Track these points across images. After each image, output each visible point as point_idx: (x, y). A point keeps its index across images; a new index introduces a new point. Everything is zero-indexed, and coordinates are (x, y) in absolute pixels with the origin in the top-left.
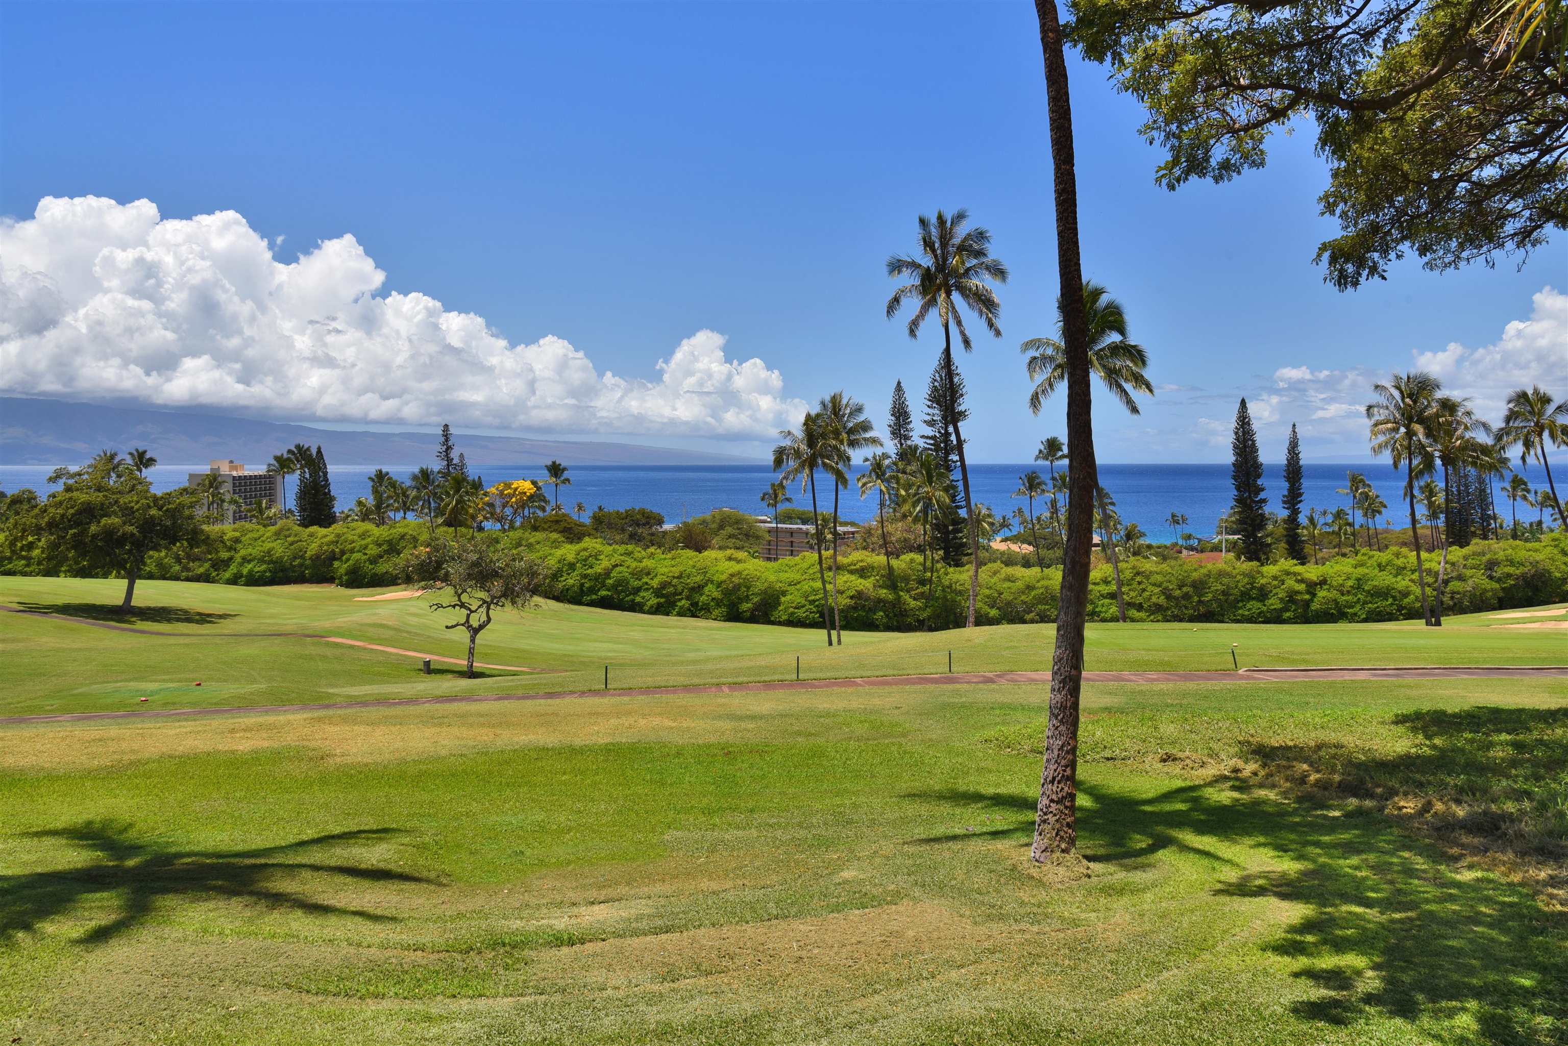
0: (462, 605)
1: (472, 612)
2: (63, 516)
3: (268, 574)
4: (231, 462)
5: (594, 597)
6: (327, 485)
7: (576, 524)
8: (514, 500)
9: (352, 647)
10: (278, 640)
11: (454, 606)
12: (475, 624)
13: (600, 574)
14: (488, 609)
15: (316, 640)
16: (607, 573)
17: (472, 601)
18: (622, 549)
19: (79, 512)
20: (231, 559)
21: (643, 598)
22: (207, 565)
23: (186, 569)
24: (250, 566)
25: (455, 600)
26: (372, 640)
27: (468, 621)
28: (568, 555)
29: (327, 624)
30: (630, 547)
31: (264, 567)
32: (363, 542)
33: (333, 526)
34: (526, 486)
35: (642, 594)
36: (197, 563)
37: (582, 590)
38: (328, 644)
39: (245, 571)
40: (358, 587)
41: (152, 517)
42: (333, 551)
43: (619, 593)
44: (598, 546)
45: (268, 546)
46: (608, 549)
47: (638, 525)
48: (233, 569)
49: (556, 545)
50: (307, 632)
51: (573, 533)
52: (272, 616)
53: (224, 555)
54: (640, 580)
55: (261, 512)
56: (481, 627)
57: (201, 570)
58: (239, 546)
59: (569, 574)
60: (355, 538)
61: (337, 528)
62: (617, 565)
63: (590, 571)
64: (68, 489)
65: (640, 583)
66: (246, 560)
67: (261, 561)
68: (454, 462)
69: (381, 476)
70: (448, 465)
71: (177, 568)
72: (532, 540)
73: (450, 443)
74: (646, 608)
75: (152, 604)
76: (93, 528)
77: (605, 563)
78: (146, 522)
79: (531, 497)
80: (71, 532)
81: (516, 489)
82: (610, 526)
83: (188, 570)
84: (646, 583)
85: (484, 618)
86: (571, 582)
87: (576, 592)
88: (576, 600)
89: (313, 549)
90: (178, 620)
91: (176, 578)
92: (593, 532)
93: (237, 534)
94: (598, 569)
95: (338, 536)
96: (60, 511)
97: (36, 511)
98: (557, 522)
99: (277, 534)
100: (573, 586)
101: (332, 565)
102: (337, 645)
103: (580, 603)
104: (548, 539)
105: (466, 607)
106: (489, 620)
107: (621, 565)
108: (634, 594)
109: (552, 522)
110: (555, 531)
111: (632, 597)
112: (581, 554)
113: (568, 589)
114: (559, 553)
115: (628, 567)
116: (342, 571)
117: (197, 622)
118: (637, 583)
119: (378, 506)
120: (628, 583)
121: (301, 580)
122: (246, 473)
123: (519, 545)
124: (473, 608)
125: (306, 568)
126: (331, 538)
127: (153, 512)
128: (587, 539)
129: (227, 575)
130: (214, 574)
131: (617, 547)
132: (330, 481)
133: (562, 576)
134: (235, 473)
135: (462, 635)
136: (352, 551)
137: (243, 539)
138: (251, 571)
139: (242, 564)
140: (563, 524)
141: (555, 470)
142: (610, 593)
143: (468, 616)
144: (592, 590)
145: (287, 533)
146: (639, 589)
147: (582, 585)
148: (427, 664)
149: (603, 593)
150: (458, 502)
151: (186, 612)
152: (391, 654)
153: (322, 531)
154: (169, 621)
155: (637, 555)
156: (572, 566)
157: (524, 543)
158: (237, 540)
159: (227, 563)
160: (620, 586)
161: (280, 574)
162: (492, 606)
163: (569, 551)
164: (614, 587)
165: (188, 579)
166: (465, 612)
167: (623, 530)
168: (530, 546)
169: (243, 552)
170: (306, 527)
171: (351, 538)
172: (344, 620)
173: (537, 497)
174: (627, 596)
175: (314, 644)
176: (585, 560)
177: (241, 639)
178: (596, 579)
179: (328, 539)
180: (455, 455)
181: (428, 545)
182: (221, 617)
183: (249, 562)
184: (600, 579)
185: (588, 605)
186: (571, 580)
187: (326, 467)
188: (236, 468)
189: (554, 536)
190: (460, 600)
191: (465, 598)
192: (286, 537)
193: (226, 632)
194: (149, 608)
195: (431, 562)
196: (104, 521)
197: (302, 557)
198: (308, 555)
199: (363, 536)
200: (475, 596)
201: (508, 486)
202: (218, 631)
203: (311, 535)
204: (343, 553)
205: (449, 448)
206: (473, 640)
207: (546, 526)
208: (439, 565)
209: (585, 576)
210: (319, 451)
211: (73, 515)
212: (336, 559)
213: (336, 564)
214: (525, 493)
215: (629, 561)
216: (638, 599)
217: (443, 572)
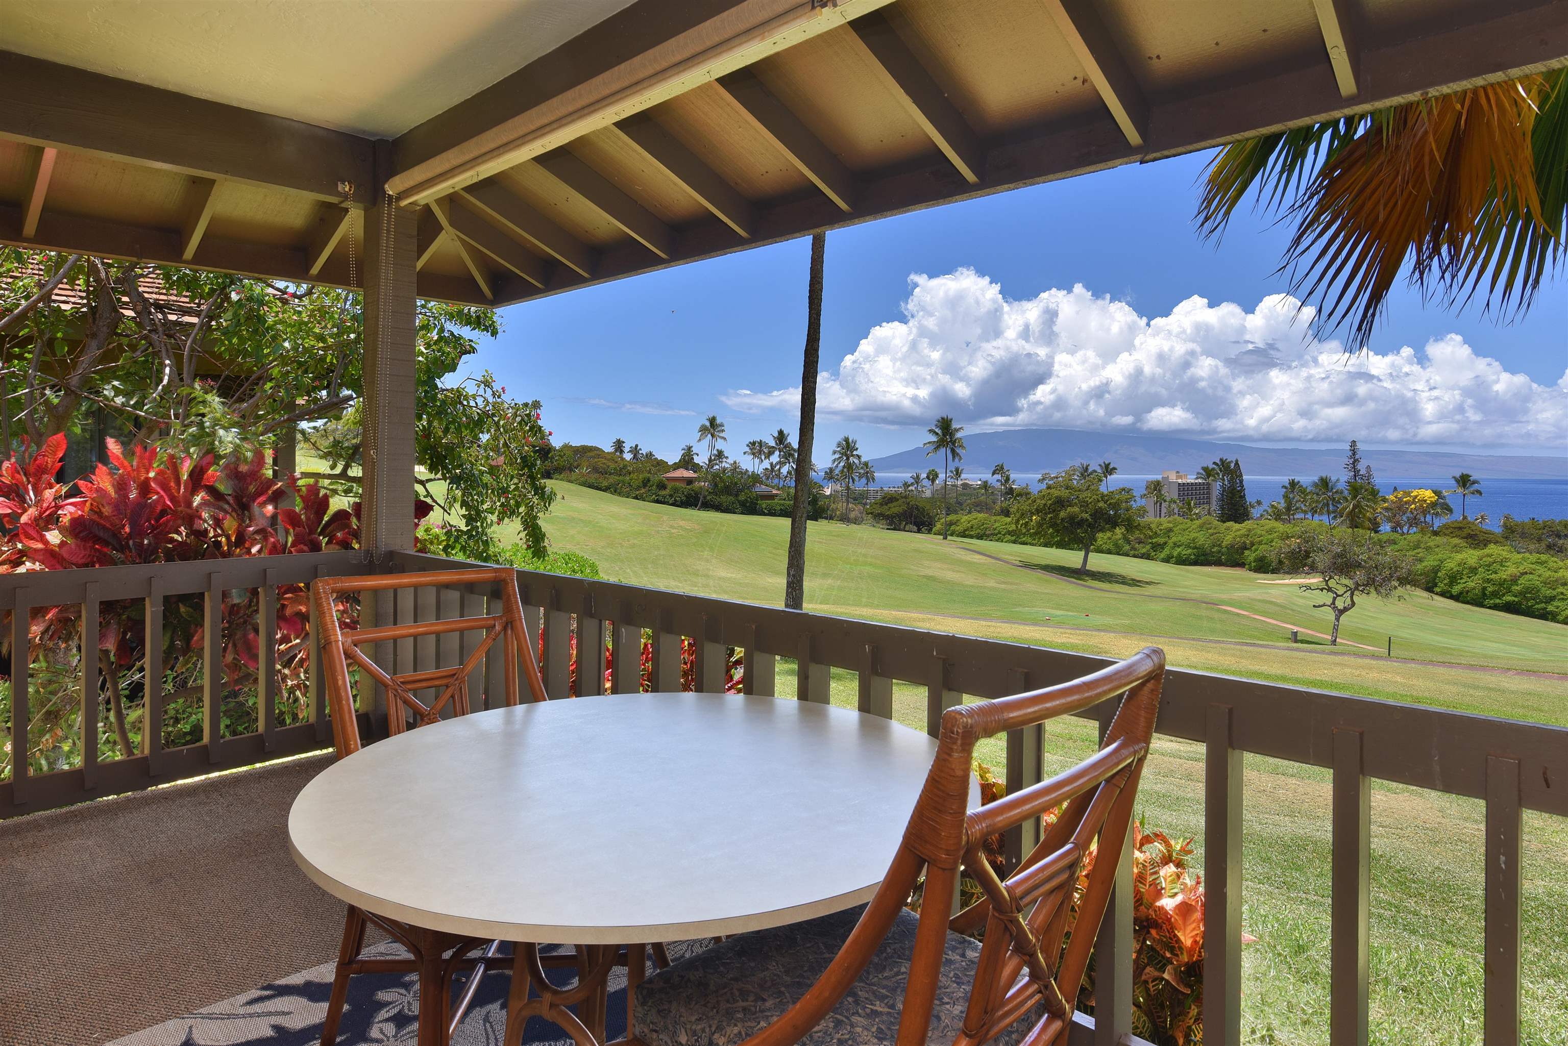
0: (1329, 590)
1: (1338, 596)
2: (1045, 505)
3: (1193, 557)
4: (1178, 472)
5: (1498, 601)
6: (1243, 489)
7: (1481, 532)
8: (1413, 506)
9: (1238, 615)
10: (1178, 603)
11: (1322, 590)
12: (1340, 606)
13: (1505, 580)
14: (1352, 594)
15: (1210, 606)
16: (1514, 580)
17: (1338, 587)
18: (1534, 557)
19: (1054, 503)
20: (1165, 543)
21: (1558, 607)
22: (1148, 547)
23: (1133, 548)
24: (1179, 550)
25: (1323, 585)
26: (1256, 612)
27: (1333, 603)
28: (1469, 559)
29: (1224, 596)
30: (1544, 557)
31: (1190, 551)
32: (1270, 537)
33: (1246, 523)
34: (1428, 495)
35: (1555, 603)
36: (1141, 545)
37: (1484, 594)
38: (1219, 610)
39: (1175, 553)
40: (1264, 573)
41: (1100, 508)
42: (1244, 543)
43: (1528, 600)
44: (1504, 553)
45: (1193, 535)
46: (1518, 557)
47: (1559, 536)
48: (1166, 551)
49: (1456, 549)
50: (1206, 600)
51: (1477, 539)
52: (1186, 587)
53: (1161, 540)
54: (1554, 589)
55: (1190, 509)
56: (1346, 609)
57: (1144, 550)
58: (1172, 534)
59: (1470, 577)
60: (1263, 533)
61: (1248, 524)
62: (1526, 573)
63: (1493, 576)
64: (1049, 487)
65: (1555, 593)
66: (1176, 545)
67: (1188, 546)
68: (1361, 473)
69: (1293, 484)
70: (1355, 476)
71: (1127, 547)
72: (1431, 544)
73: (1357, 457)
74: (1560, 618)
75: (1101, 570)
76: (1062, 514)
77: (1512, 570)
78: (1096, 511)
79: (1434, 505)
80: (1049, 516)
81: (1416, 497)
82: (1523, 535)
83: (1135, 549)
84: (1562, 593)
85: (1349, 601)
86: (1471, 585)
87: (1477, 595)
88: (1478, 602)
89: (1228, 540)
90: (1117, 582)
91: (1126, 555)
92: (1502, 540)
93: (1171, 525)
94: (1503, 575)
95: (1249, 530)
96: (1043, 502)
97: (1030, 501)
98: (1460, 528)
99: (1201, 527)
100: (1474, 589)
101: (1243, 553)
102: (1226, 612)
103: (1481, 605)
104: (1448, 544)
105: (1332, 591)
106: (1353, 604)
107: (1531, 573)
108: (1546, 603)
109: (1455, 528)
110: (1456, 536)
111: (1543, 605)
112: (1484, 559)
113: (1468, 592)
114: (1459, 557)
115: (1539, 576)
116: (1251, 558)
117: (1129, 585)
118: (1549, 593)
119: (1288, 509)
120: (1538, 591)
121: (1218, 563)
122: (1189, 481)
123: (1417, 546)
124: (1339, 593)
125: (1223, 554)
126: (1243, 532)
127: (1101, 504)
128: (1492, 546)
129: (1162, 555)
130: (1153, 554)
131: (1527, 555)
132: (1245, 487)
133: (1461, 579)
134: (1180, 481)
135: (1329, 615)
136: (1260, 543)
137: (1175, 529)
138: (1179, 554)
139: (1173, 548)
140: (1466, 531)
141: (1464, 481)
142: (1516, 599)
143: (1334, 599)
144: (1495, 594)
145: (1208, 526)
146: (1552, 599)
147: (1484, 589)
148: (1295, 634)
149: (1509, 598)
150: (1355, 507)
151: (1124, 577)
152: (1270, 623)
153: (1237, 526)
154: (1110, 582)
155: (1551, 564)
156: (1474, 570)
157: (1422, 545)
158: (1170, 530)
159: (1162, 546)
160: (1530, 593)
161: (1202, 558)
162: (1356, 593)
163: (1471, 556)
164: (1521, 594)
165: (1134, 556)
166: (1331, 595)
167: (1539, 540)
168: (1428, 549)
169: (1174, 539)
170: (1224, 522)
171: (1259, 532)
172: (1237, 595)
173: (1441, 506)
174: (1537, 603)
175: (1207, 609)
176: (1489, 565)
177: (1154, 599)
178: (1501, 585)
179: (1241, 532)
180: (1362, 467)
181: (1300, 537)
182: (1147, 583)
183: (1179, 546)
184: (1505, 585)
185: (1490, 608)
186: (1472, 583)
187: (1242, 476)
188: (1181, 477)
189: (1456, 541)
190: (1327, 585)
191: (1332, 583)
192: (1208, 529)
193: (1147, 593)
194: (1099, 573)
195: (1300, 551)
196: (1069, 509)
197: (1220, 545)
198: (1224, 544)
199: (1270, 532)
200: (1340, 583)
201: (1408, 494)
202: (1142, 593)
203: (1228, 529)
204: (1252, 544)
205: (1355, 462)
206: (1338, 619)
207: (1447, 532)
208: (1307, 555)
209: (1489, 581)
210: (1237, 463)
211: (1051, 505)
212: (1246, 549)
213: (1247, 553)
214: (1425, 501)
215: (1541, 570)
216: (1550, 608)
217: (1311, 559)
